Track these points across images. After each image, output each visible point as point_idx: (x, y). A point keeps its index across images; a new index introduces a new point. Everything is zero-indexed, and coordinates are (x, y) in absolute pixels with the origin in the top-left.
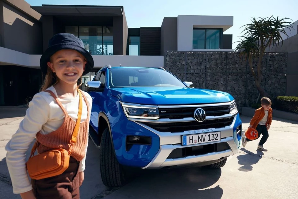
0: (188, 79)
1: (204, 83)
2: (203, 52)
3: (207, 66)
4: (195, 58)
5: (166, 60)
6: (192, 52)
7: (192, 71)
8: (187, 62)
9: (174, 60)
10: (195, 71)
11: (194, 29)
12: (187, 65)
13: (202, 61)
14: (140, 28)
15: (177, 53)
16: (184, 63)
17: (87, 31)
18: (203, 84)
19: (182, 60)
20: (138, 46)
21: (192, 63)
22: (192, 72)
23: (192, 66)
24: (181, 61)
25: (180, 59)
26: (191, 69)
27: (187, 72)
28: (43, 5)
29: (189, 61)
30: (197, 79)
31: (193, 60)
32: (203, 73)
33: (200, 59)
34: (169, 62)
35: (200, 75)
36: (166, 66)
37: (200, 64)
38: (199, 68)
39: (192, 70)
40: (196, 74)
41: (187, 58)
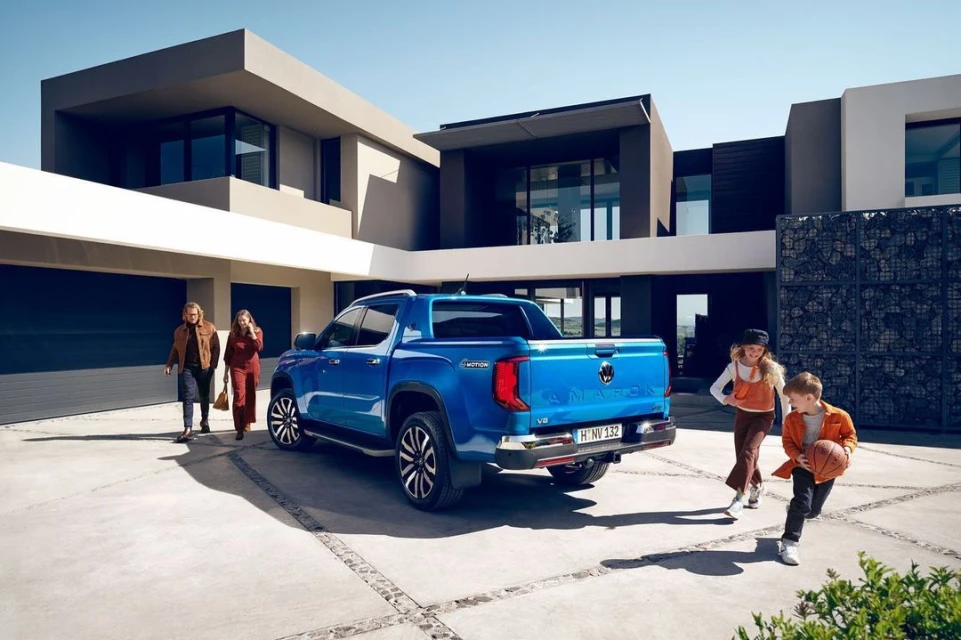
0: (867, 303)
1: (938, 320)
2: (929, 208)
3: (949, 259)
4: (893, 232)
5: (783, 244)
6: (883, 214)
7: (885, 276)
8: (862, 248)
9: (813, 242)
10: (896, 277)
11: (911, 126)
12: (862, 256)
13: (926, 241)
14: (711, 146)
15: (822, 221)
16: (850, 252)
17: (553, 177)
18: (930, 320)
19: (845, 243)
20: (707, 201)
21: (882, 251)
22: (882, 279)
23: (883, 261)
24: (839, 246)
25: (834, 241)
26: (880, 270)
27: (863, 283)
28: (442, 126)
29: (872, 244)
30: (908, 304)
31: (888, 239)
32: (930, 281)
33: (919, 234)
34: (792, 251)
35: (920, 292)
36: (782, 263)
37: (917, 252)
38: (912, 264)
39: (882, 274)
40: (902, 286)
41: (862, 232)
